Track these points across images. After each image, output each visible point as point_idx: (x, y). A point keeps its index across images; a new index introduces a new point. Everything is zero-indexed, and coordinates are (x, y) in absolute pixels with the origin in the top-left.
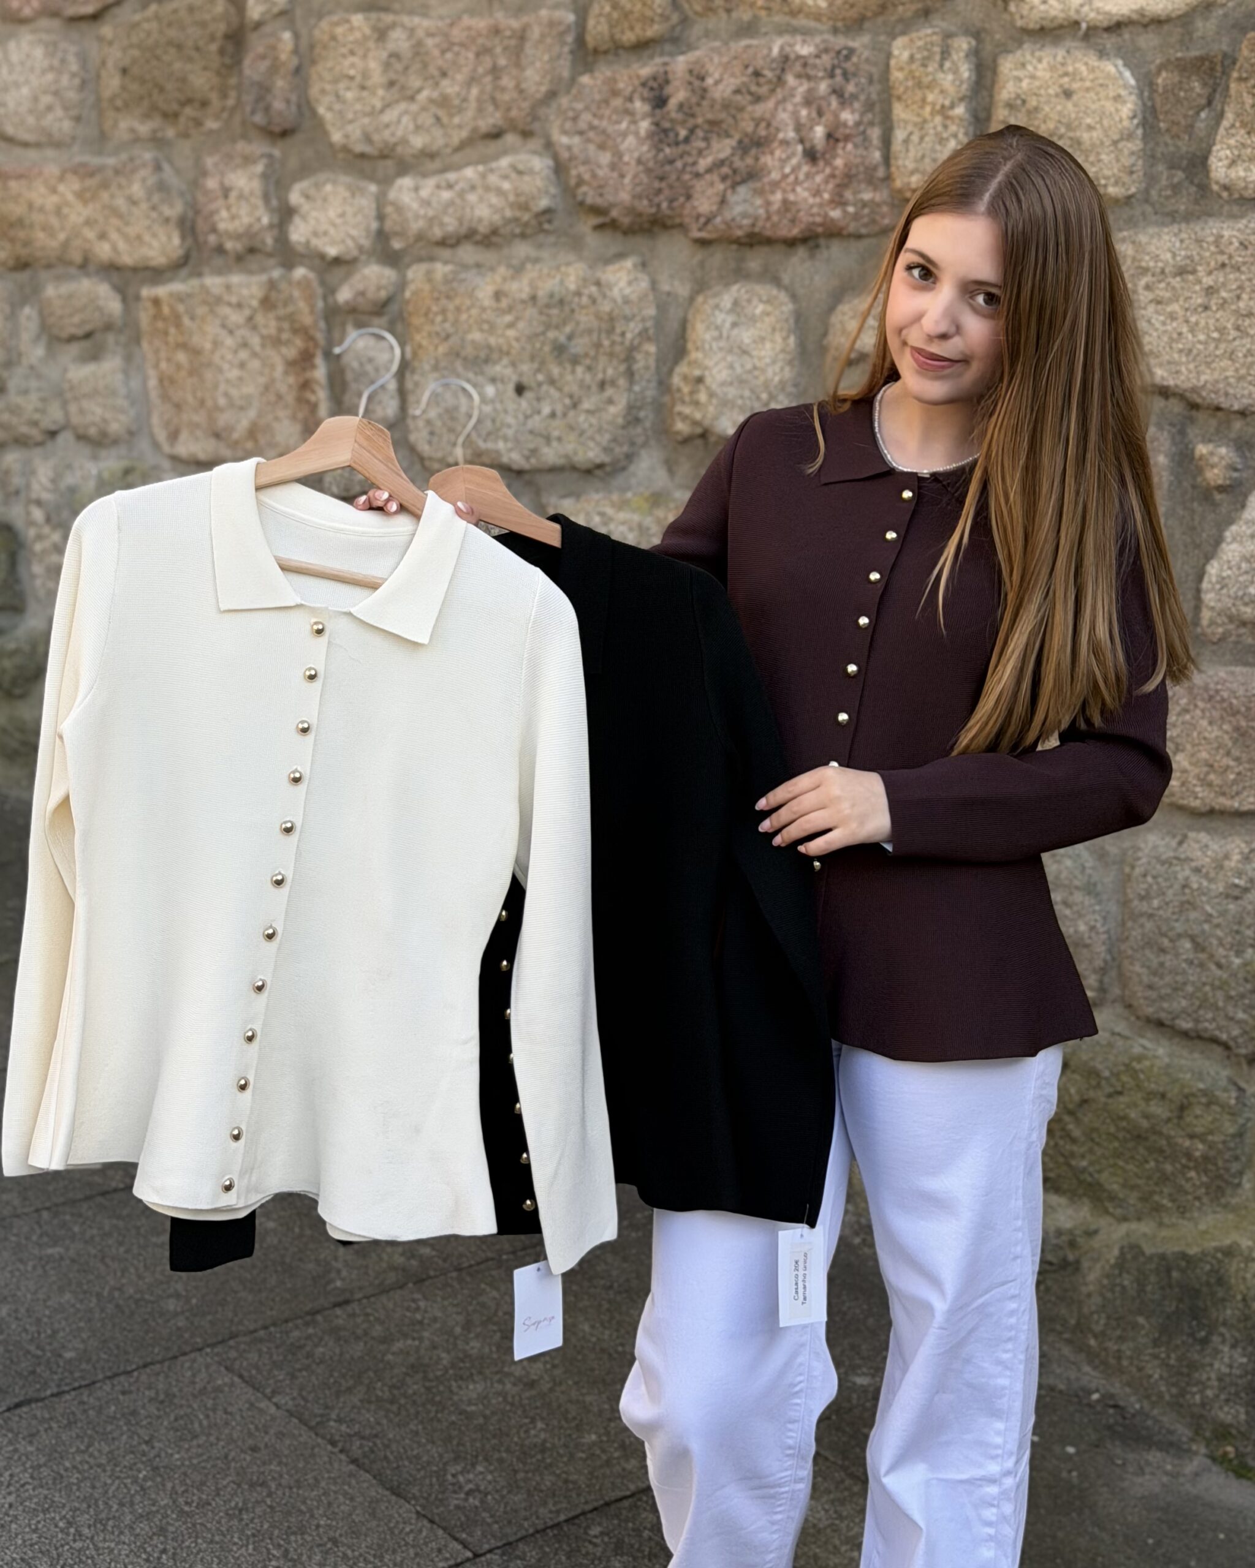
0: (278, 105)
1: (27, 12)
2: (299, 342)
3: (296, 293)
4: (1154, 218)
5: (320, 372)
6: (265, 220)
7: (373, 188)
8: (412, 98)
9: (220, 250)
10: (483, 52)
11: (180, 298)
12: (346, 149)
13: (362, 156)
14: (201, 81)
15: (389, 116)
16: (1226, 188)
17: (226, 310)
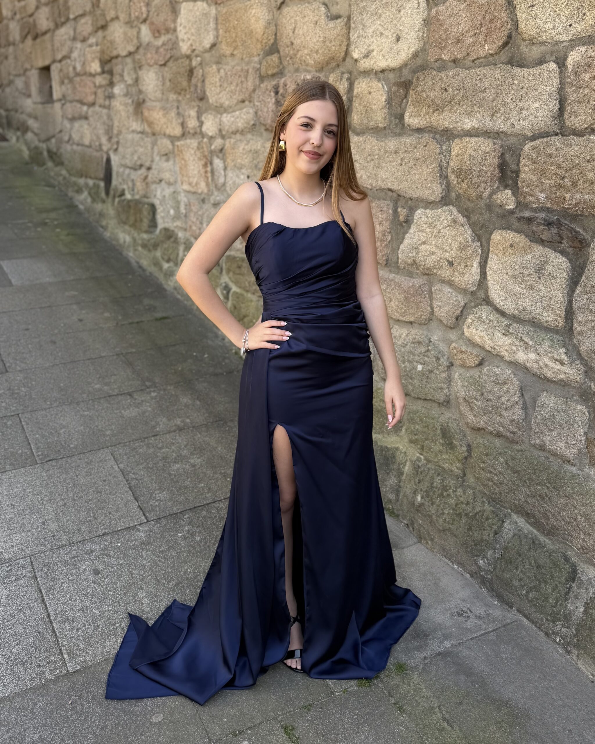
0: (199, 91)
1: (151, 64)
2: (205, 160)
3: (204, 146)
4: (391, 134)
5: (209, 169)
6: (198, 124)
7: (219, 116)
8: (225, 90)
9: (189, 132)
10: (240, 76)
11: (182, 145)
12: (212, 104)
13: (216, 107)
14: (185, 84)
15: (221, 96)
16: (408, 125)
17: (190, 150)
